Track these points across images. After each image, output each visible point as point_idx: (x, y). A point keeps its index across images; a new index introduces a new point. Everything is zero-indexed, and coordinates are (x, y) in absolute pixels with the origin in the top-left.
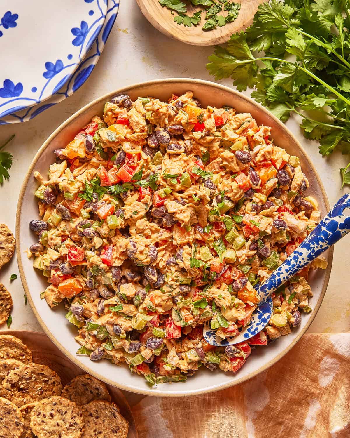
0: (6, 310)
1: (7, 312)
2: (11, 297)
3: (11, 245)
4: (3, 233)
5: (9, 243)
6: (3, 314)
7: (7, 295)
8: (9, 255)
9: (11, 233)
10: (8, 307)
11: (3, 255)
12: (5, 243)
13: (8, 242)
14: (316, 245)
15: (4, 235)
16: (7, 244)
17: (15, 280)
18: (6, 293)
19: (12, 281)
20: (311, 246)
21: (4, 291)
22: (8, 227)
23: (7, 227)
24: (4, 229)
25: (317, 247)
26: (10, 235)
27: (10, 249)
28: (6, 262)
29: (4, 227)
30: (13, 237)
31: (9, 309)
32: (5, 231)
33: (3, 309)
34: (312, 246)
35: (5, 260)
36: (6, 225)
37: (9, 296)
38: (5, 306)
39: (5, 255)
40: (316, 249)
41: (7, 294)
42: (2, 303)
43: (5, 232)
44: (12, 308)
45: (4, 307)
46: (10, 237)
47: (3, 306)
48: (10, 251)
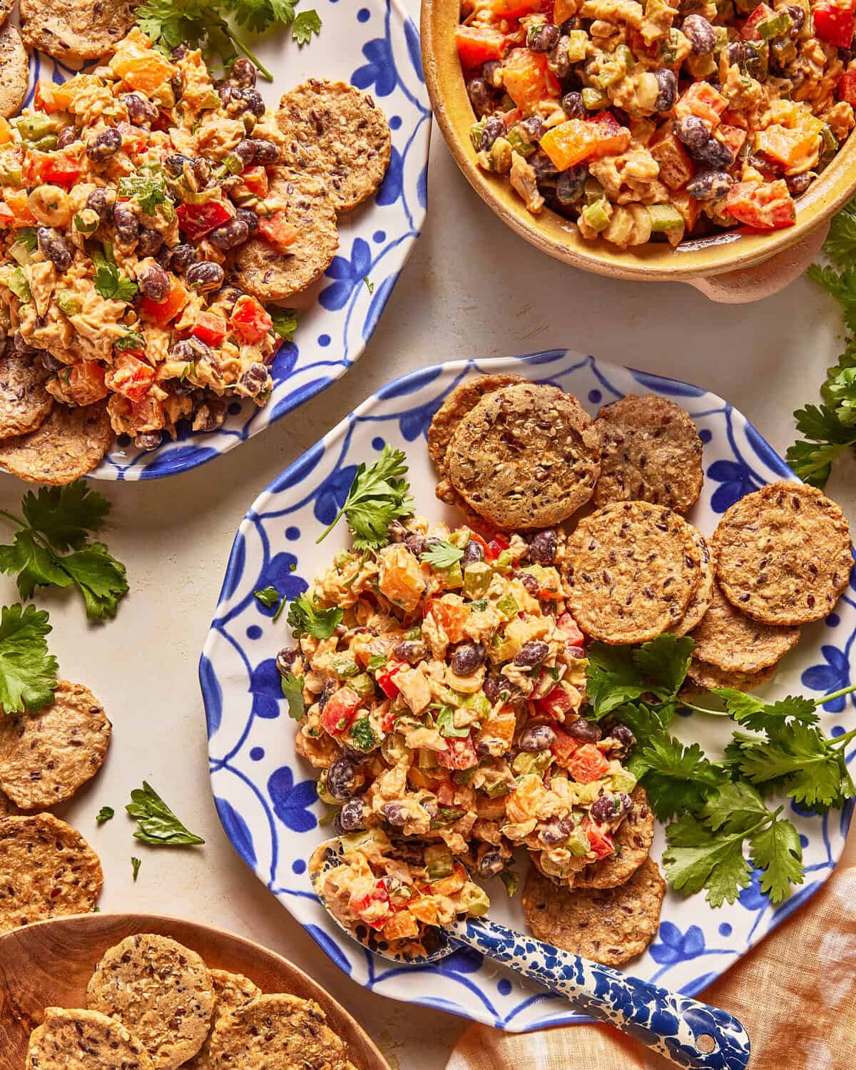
0: (86, 895)
1: (89, 900)
2: (98, 863)
3: (98, 736)
4: (80, 708)
5: (94, 731)
6: (80, 906)
7: (90, 859)
8: (93, 761)
9: (100, 706)
10: (92, 887)
11: (80, 761)
12: (84, 731)
13: (91, 728)
14: (612, 1004)
15: (82, 712)
16: (89, 734)
17: (109, 822)
18: (88, 854)
19: (101, 823)
20: (605, 996)
21: (82, 848)
22: (93, 693)
23: (88, 692)
24: (83, 696)
25: (608, 1007)
26: (98, 711)
27: (96, 745)
28: (86, 777)
29: (81, 693)
30: (104, 716)
31: (94, 892)
32: (85, 701)
33: (80, 891)
34: (607, 997)
35: (85, 773)
36: (88, 687)
37: (94, 861)
38: (85, 887)
39: (85, 761)
40: (603, 1007)
41: (90, 855)
42: (77, 879)
43: (85, 705)
44: (99, 890)
45: (83, 887)
46: (99, 715)
47: (80, 884)
48: (97, 749)
